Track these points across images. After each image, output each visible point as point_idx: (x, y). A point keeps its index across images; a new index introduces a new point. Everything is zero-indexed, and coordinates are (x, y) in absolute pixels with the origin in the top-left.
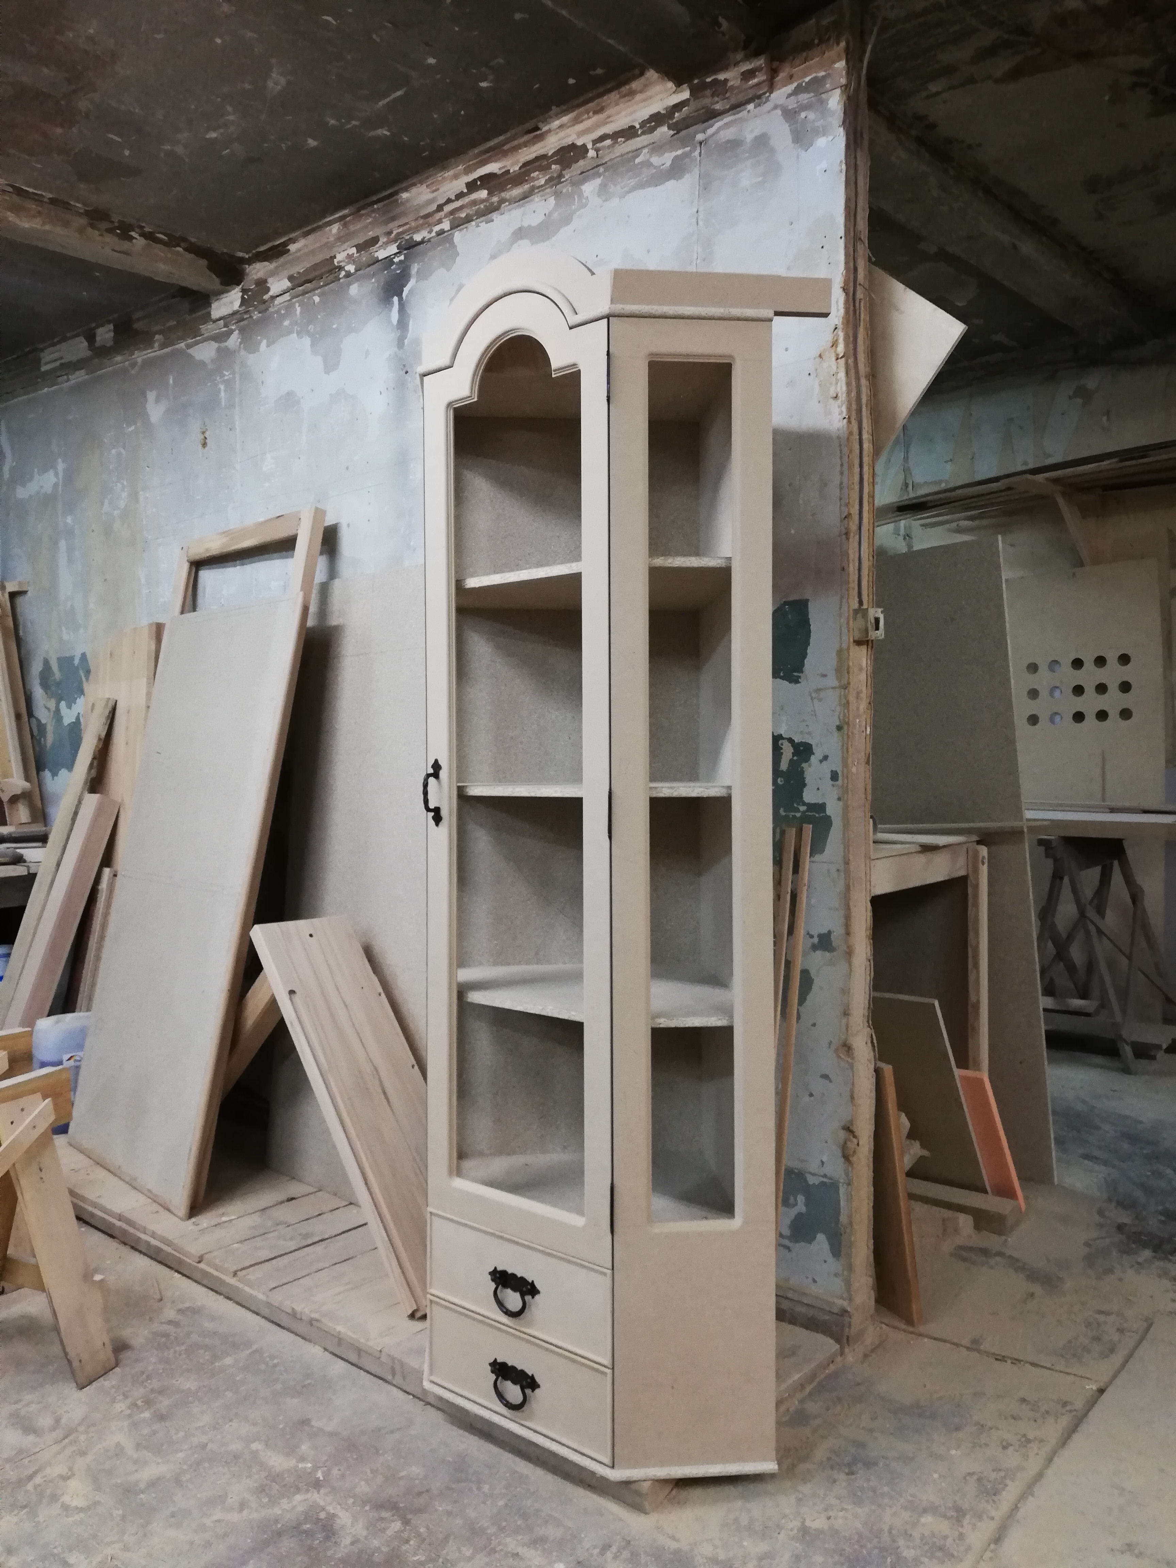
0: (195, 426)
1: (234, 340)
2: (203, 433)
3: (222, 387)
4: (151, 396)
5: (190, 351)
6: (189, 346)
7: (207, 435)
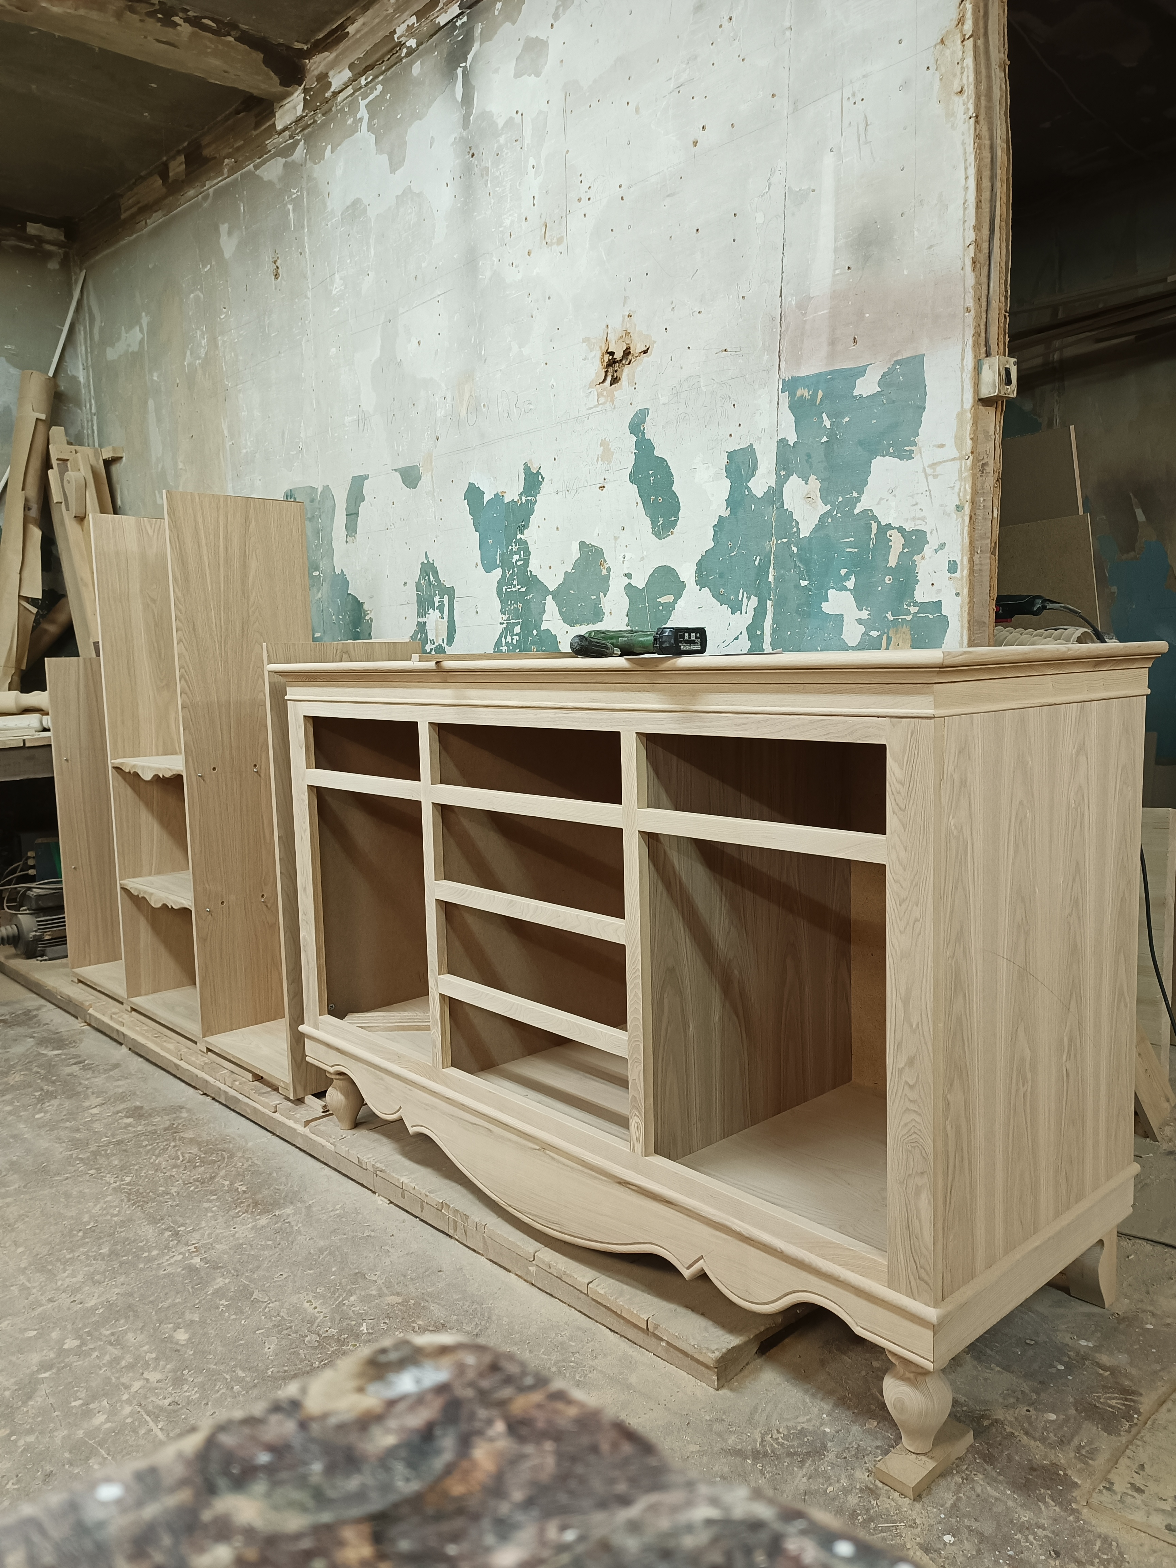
0: (267, 257)
1: (300, 152)
2: (275, 262)
3: (290, 207)
4: (224, 228)
5: (257, 172)
6: (256, 167)
7: (278, 263)
